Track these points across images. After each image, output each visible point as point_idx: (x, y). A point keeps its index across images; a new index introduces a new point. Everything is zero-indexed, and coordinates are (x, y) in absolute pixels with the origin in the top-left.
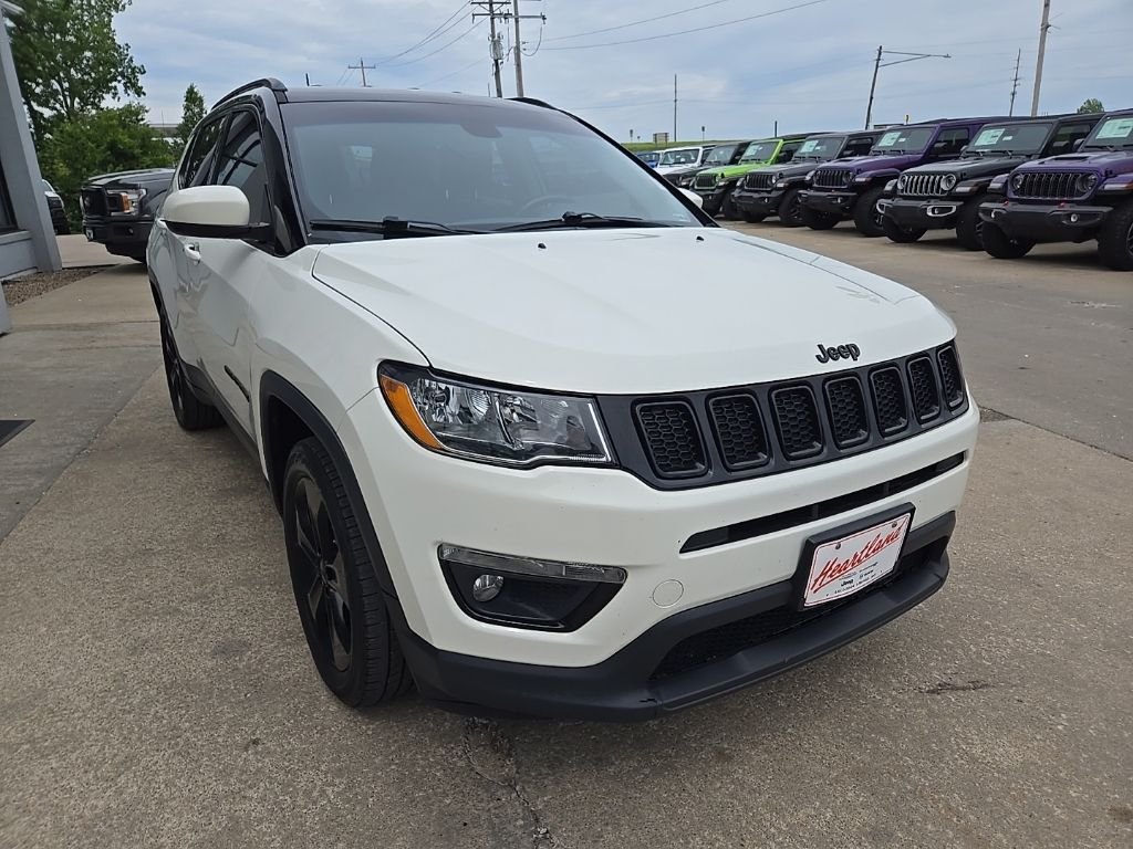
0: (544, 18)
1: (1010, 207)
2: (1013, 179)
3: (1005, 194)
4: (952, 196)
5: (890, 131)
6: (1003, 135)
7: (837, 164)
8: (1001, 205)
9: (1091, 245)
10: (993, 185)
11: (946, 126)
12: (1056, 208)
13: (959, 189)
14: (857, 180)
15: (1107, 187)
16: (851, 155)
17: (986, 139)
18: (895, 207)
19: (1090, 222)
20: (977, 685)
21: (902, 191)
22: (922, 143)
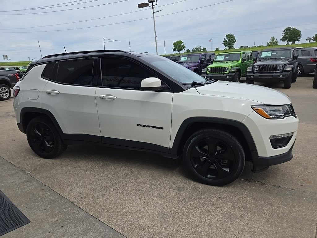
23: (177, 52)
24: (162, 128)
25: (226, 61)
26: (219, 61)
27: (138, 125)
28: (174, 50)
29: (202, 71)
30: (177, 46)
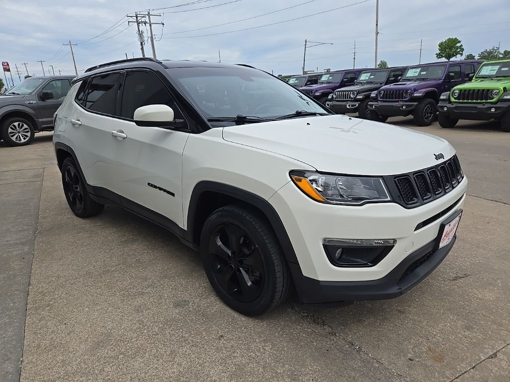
0: (163, 24)
1: (380, 103)
2: (380, 93)
3: (377, 99)
4: (356, 100)
5: (324, 74)
6: (370, 76)
7: (307, 88)
8: (376, 103)
9: (411, 117)
10: (372, 95)
11: (347, 72)
12: (397, 103)
13: (358, 97)
14: (316, 94)
15: (415, 95)
16: (310, 84)
17: (364, 77)
18: (334, 105)
19: (411, 108)
20: (466, 276)
21: (335, 98)
22: (338, 79)
23: (444, 60)
24: (173, 195)
25: (499, 76)
26: (485, 77)
27: (149, 184)
28: (439, 56)
29: (442, 97)
30: (446, 48)
